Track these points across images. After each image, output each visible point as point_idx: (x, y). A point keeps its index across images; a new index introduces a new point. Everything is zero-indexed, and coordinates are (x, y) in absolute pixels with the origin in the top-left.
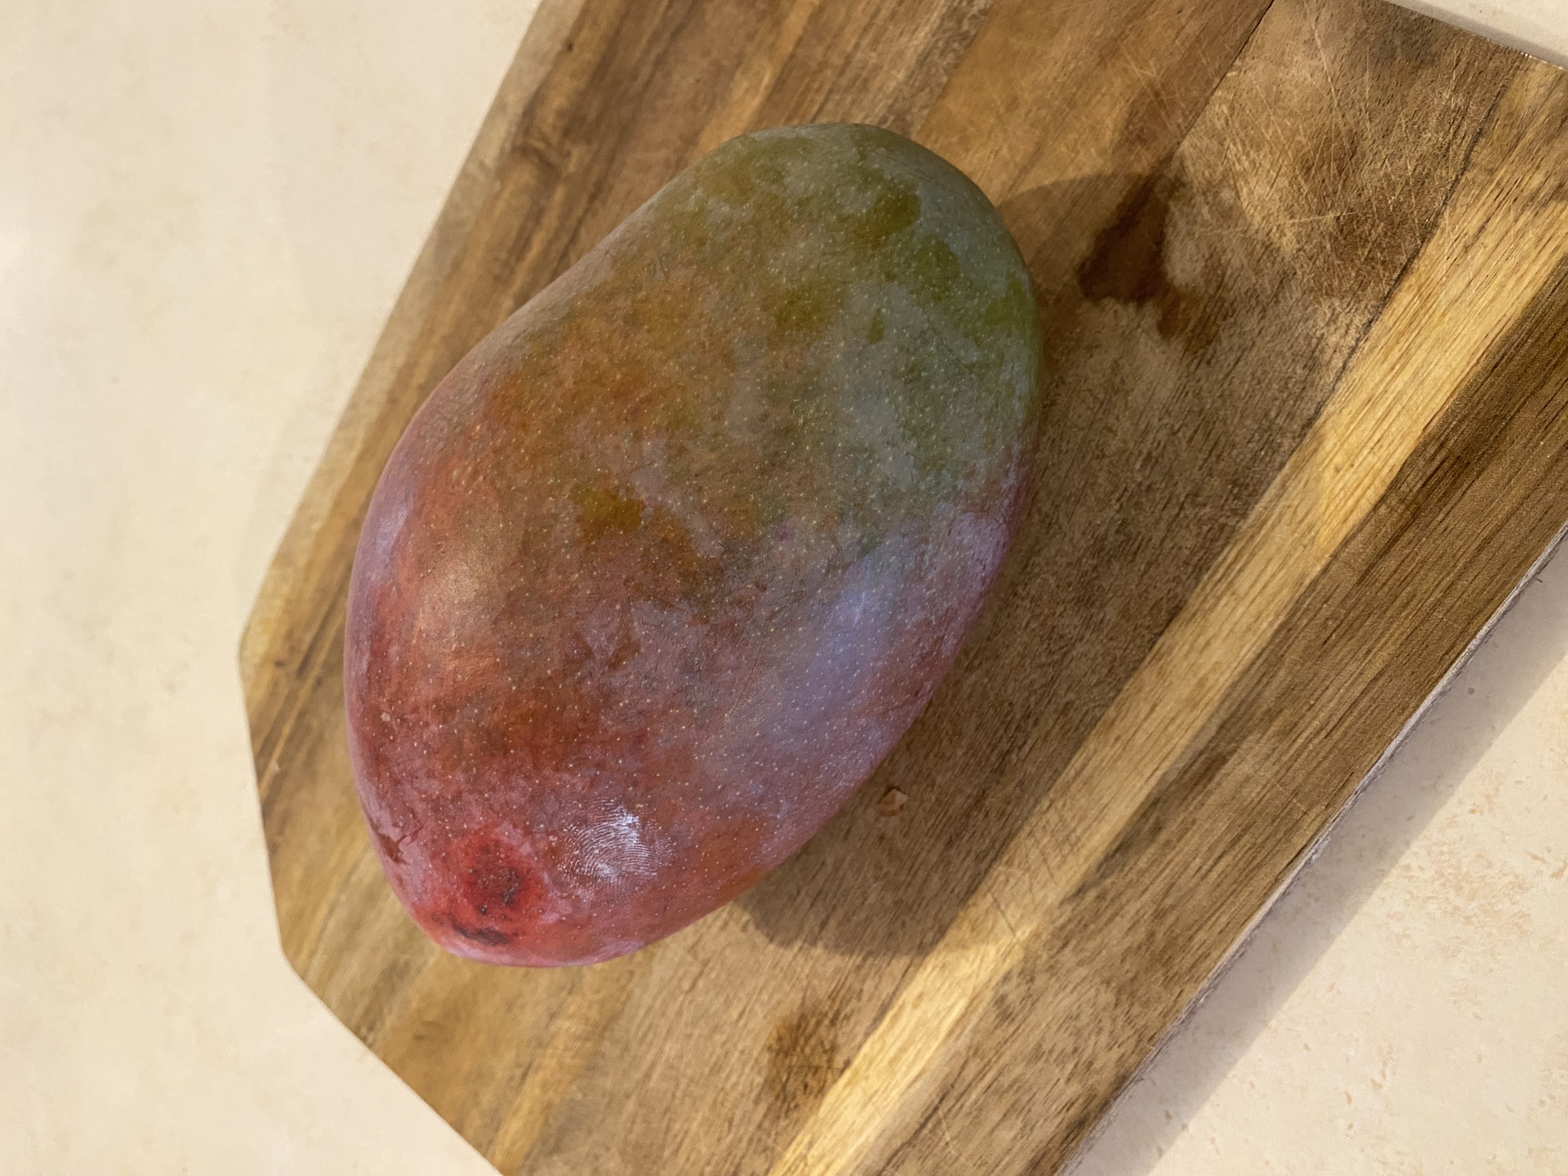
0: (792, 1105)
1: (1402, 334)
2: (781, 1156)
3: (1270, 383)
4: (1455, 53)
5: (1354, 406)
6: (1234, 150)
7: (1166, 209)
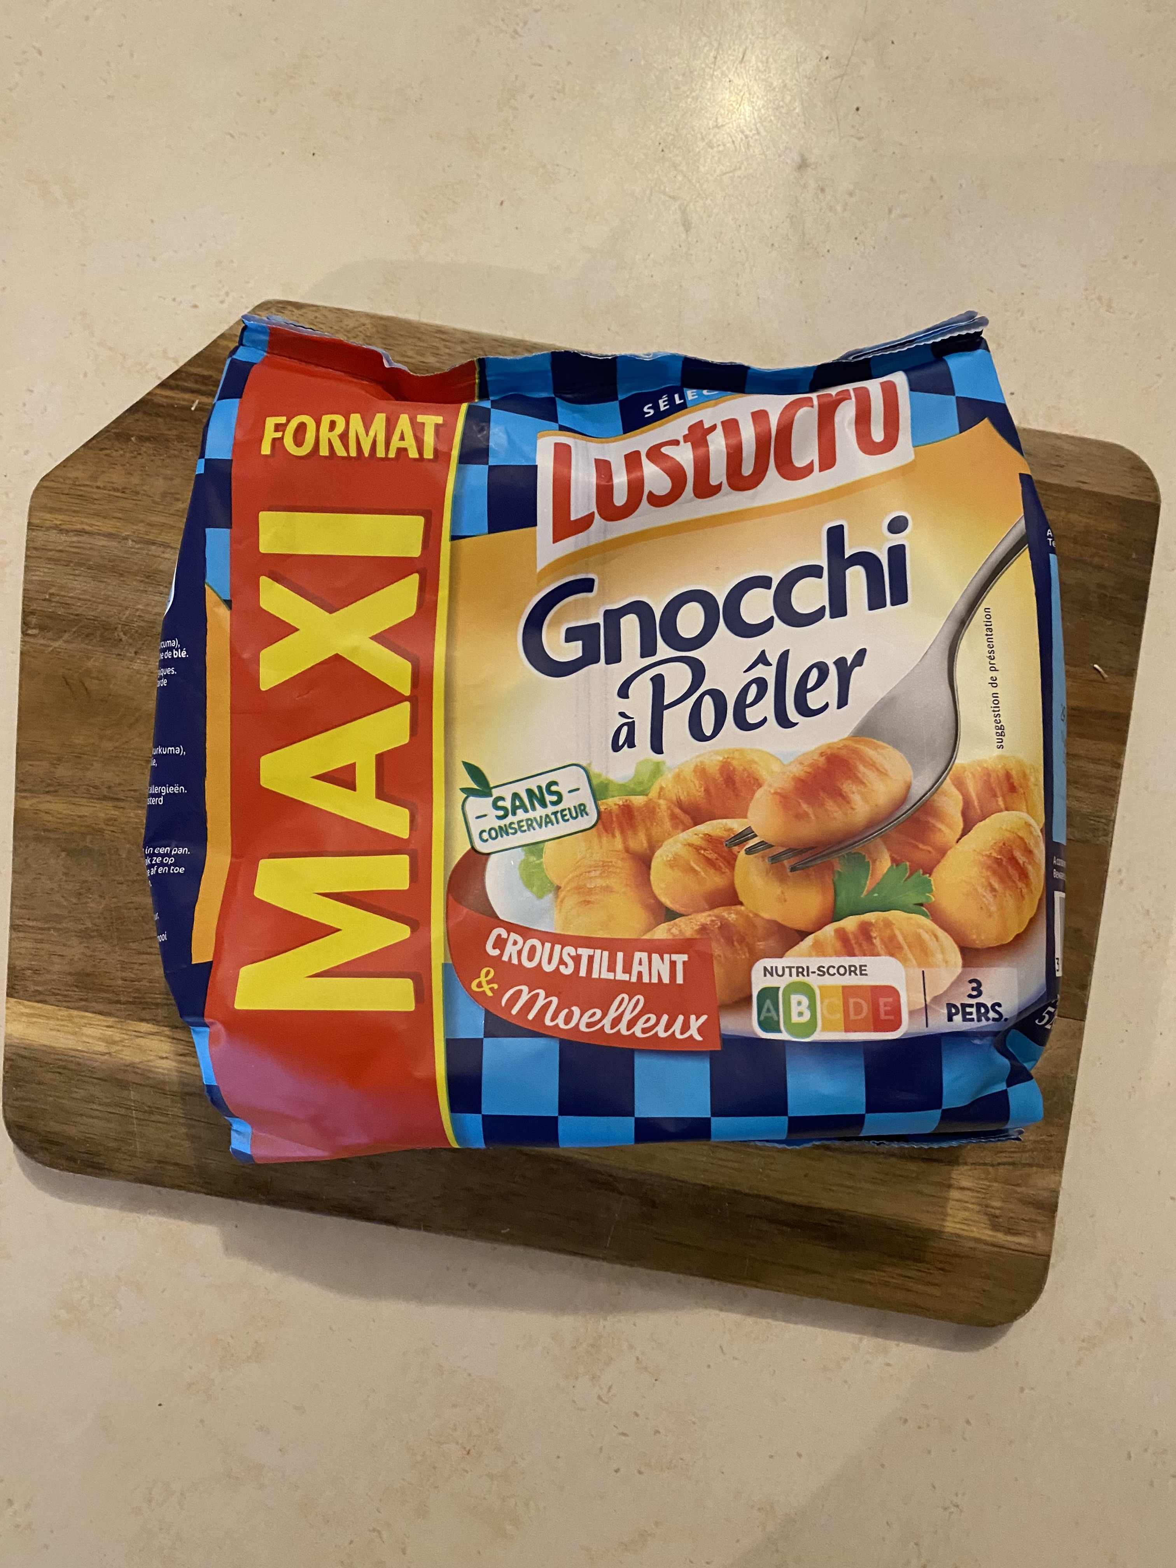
1: (894, 1174)
4: (1055, 1132)
5: (844, 1167)
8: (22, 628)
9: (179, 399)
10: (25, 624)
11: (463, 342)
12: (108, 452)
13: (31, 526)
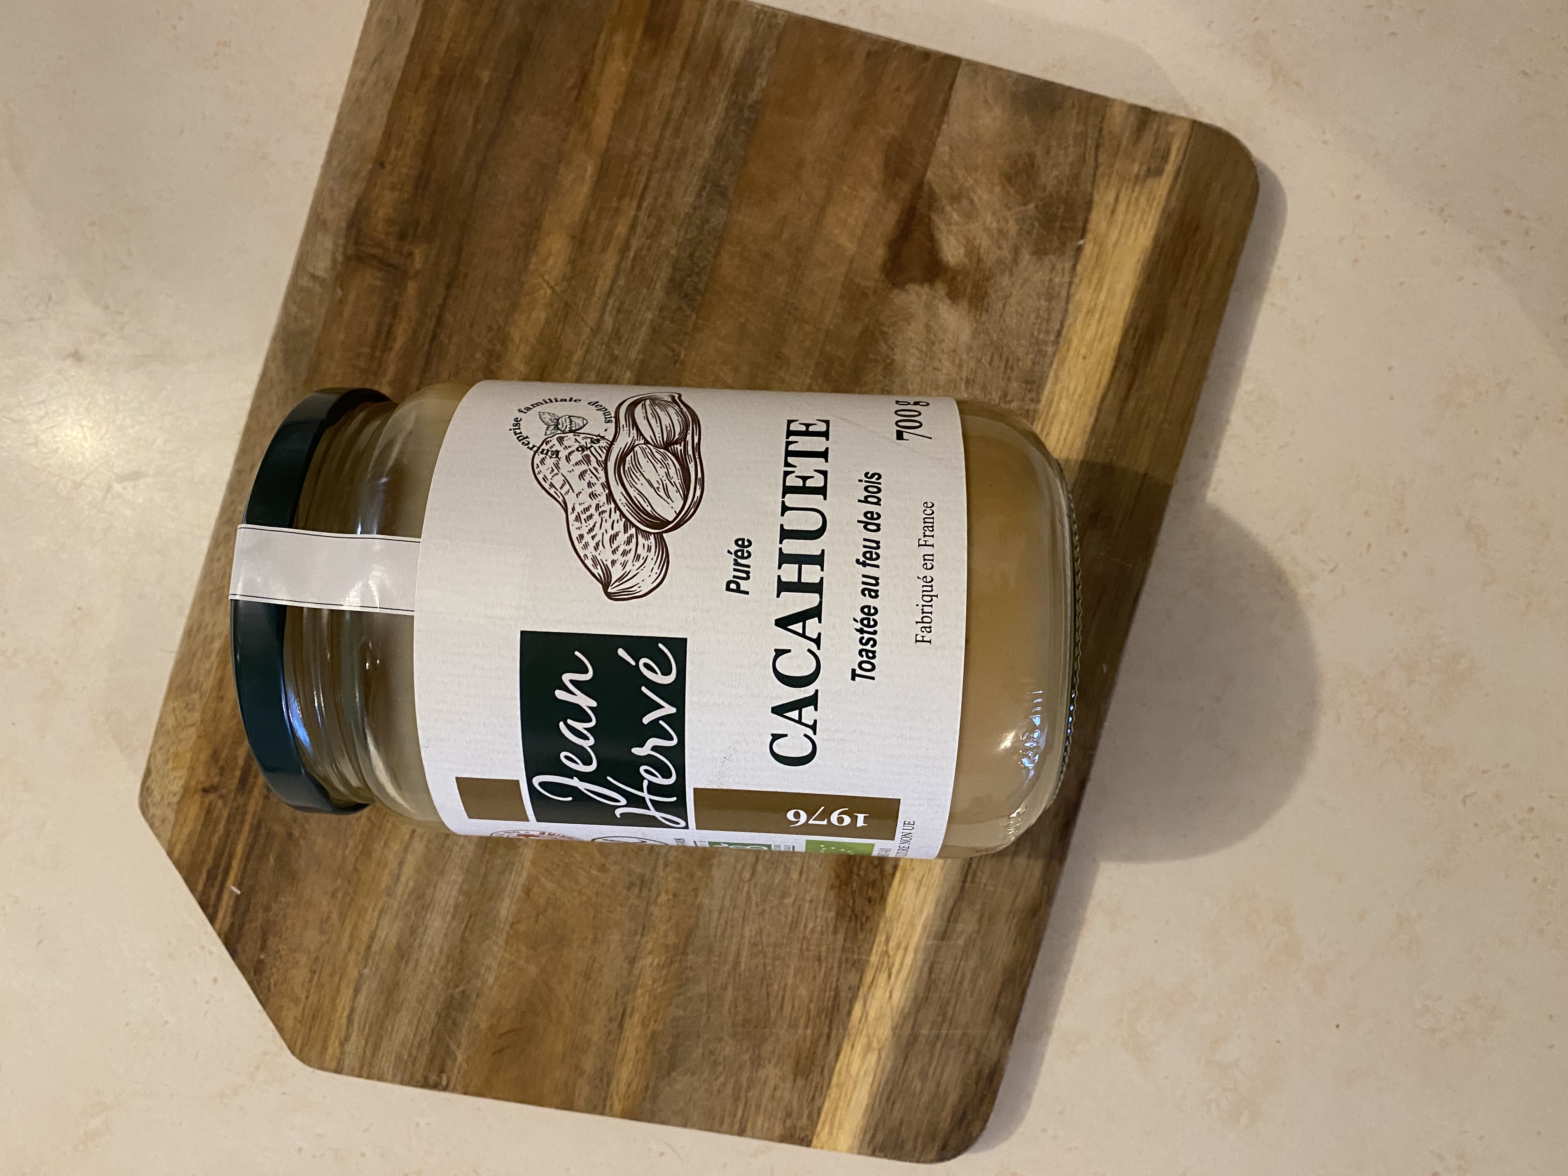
0: (864, 920)
1: (1094, 268)
2: (868, 962)
3: (1028, 316)
4: (1071, 101)
5: (1081, 317)
6: (961, 174)
7: (930, 219)
8: (439, 1090)
9: (228, 905)
10: (435, 1086)
11: (203, 610)
12: (272, 982)
13: (338, 1071)
